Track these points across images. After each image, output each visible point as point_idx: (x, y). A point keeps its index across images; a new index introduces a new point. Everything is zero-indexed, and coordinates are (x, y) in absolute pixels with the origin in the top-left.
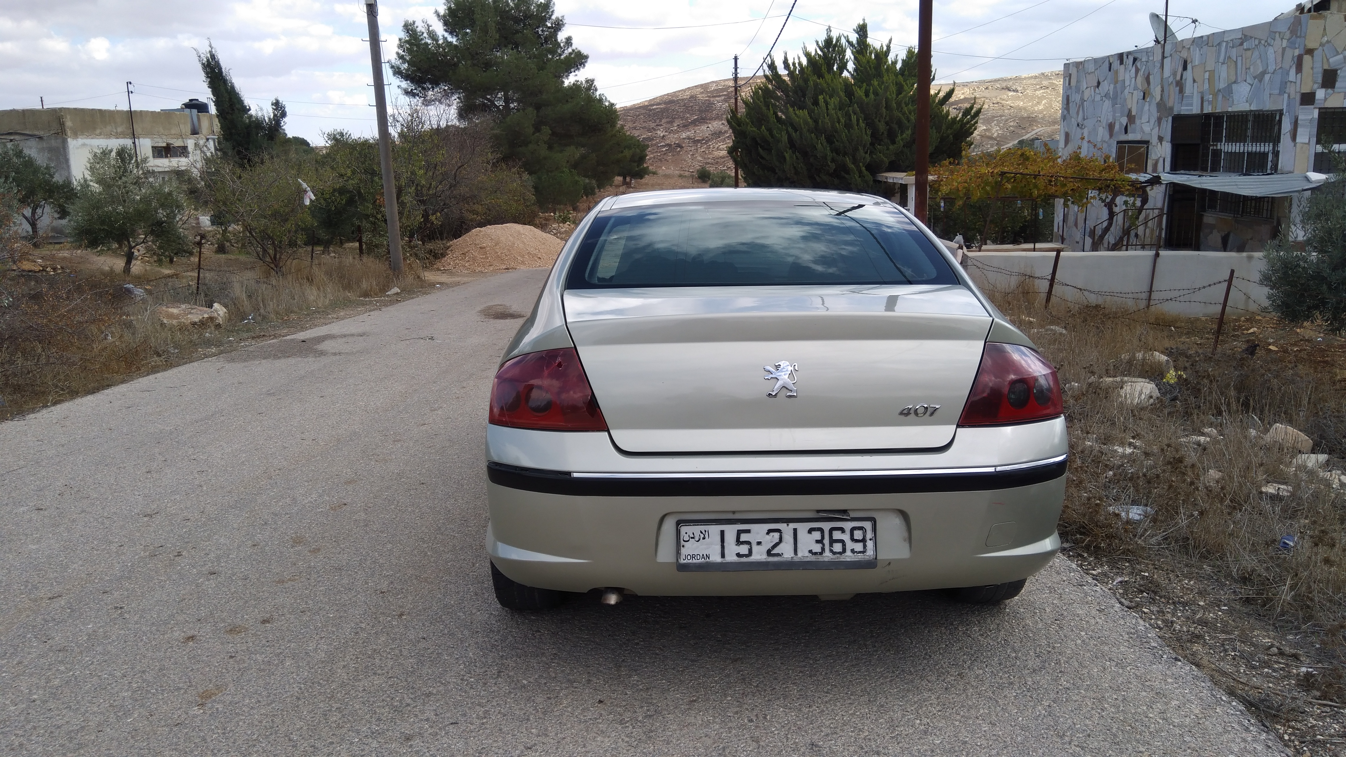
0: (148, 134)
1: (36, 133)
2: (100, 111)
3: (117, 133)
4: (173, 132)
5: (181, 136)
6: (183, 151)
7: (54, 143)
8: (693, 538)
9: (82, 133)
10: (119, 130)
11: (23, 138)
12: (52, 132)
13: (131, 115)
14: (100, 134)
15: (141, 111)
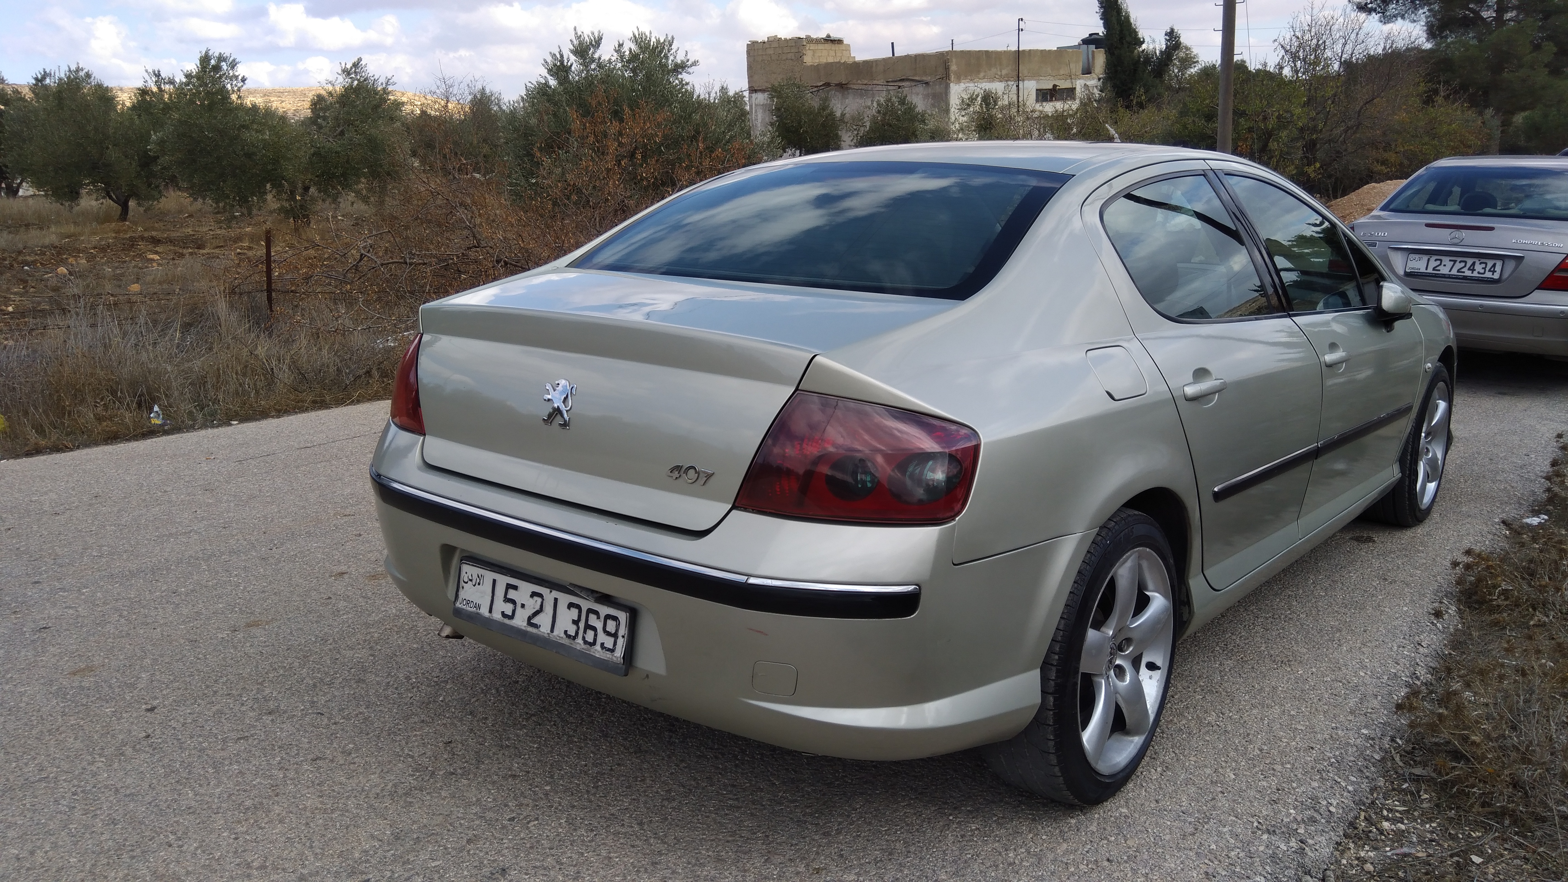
0: (1034, 76)
1: (924, 78)
2: (987, 52)
3: (1001, 76)
4: (1062, 72)
5: (1070, 77)
6: (1070, 93)
7: (938, 89)
8: (471, 580)
9: (966, 77)
10: (1004, 72)
11: (913, 84)
12: (938, 77)
13: (1018, 55)
14: (984, 78)
15: (1030, 50)
